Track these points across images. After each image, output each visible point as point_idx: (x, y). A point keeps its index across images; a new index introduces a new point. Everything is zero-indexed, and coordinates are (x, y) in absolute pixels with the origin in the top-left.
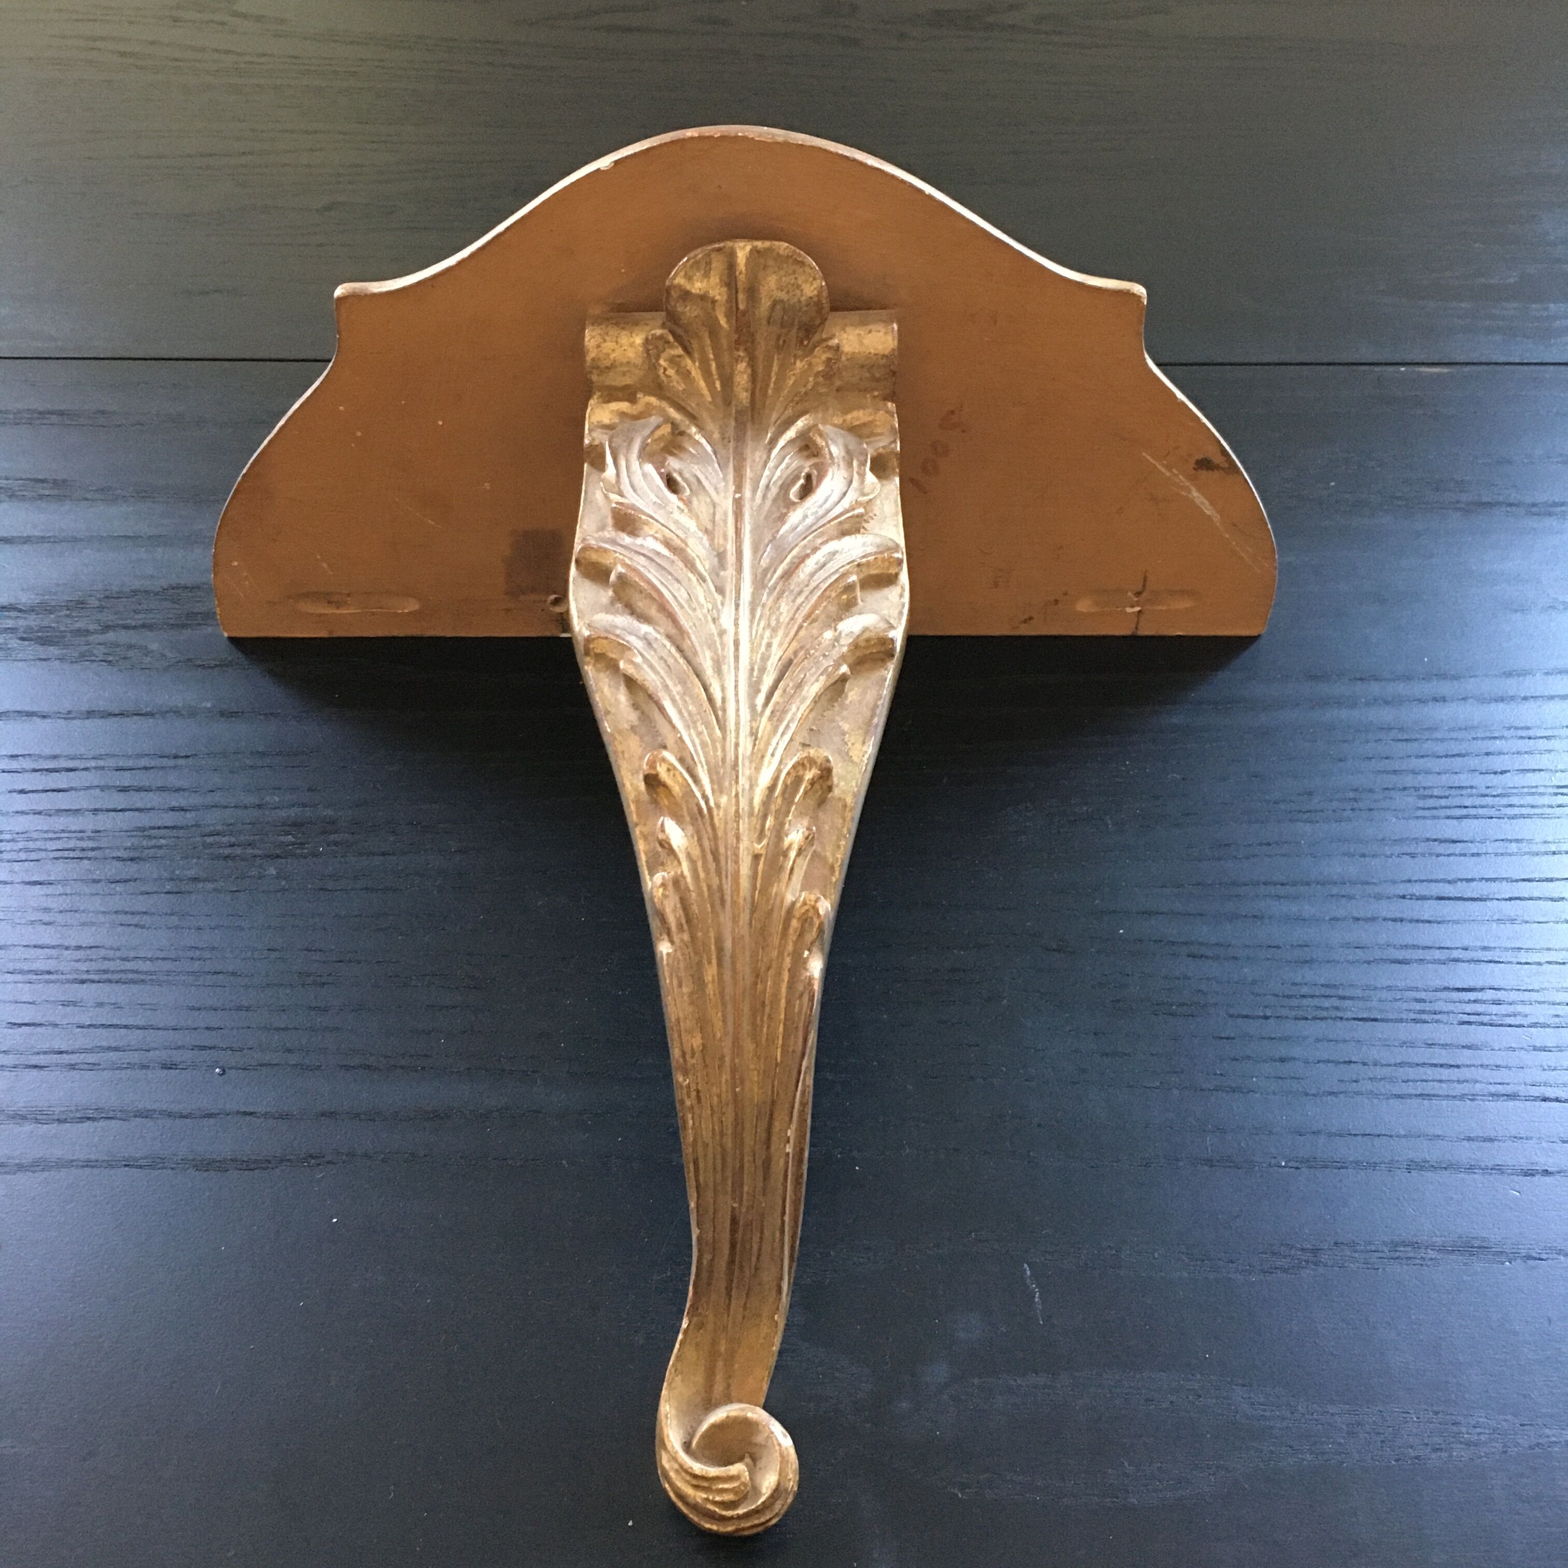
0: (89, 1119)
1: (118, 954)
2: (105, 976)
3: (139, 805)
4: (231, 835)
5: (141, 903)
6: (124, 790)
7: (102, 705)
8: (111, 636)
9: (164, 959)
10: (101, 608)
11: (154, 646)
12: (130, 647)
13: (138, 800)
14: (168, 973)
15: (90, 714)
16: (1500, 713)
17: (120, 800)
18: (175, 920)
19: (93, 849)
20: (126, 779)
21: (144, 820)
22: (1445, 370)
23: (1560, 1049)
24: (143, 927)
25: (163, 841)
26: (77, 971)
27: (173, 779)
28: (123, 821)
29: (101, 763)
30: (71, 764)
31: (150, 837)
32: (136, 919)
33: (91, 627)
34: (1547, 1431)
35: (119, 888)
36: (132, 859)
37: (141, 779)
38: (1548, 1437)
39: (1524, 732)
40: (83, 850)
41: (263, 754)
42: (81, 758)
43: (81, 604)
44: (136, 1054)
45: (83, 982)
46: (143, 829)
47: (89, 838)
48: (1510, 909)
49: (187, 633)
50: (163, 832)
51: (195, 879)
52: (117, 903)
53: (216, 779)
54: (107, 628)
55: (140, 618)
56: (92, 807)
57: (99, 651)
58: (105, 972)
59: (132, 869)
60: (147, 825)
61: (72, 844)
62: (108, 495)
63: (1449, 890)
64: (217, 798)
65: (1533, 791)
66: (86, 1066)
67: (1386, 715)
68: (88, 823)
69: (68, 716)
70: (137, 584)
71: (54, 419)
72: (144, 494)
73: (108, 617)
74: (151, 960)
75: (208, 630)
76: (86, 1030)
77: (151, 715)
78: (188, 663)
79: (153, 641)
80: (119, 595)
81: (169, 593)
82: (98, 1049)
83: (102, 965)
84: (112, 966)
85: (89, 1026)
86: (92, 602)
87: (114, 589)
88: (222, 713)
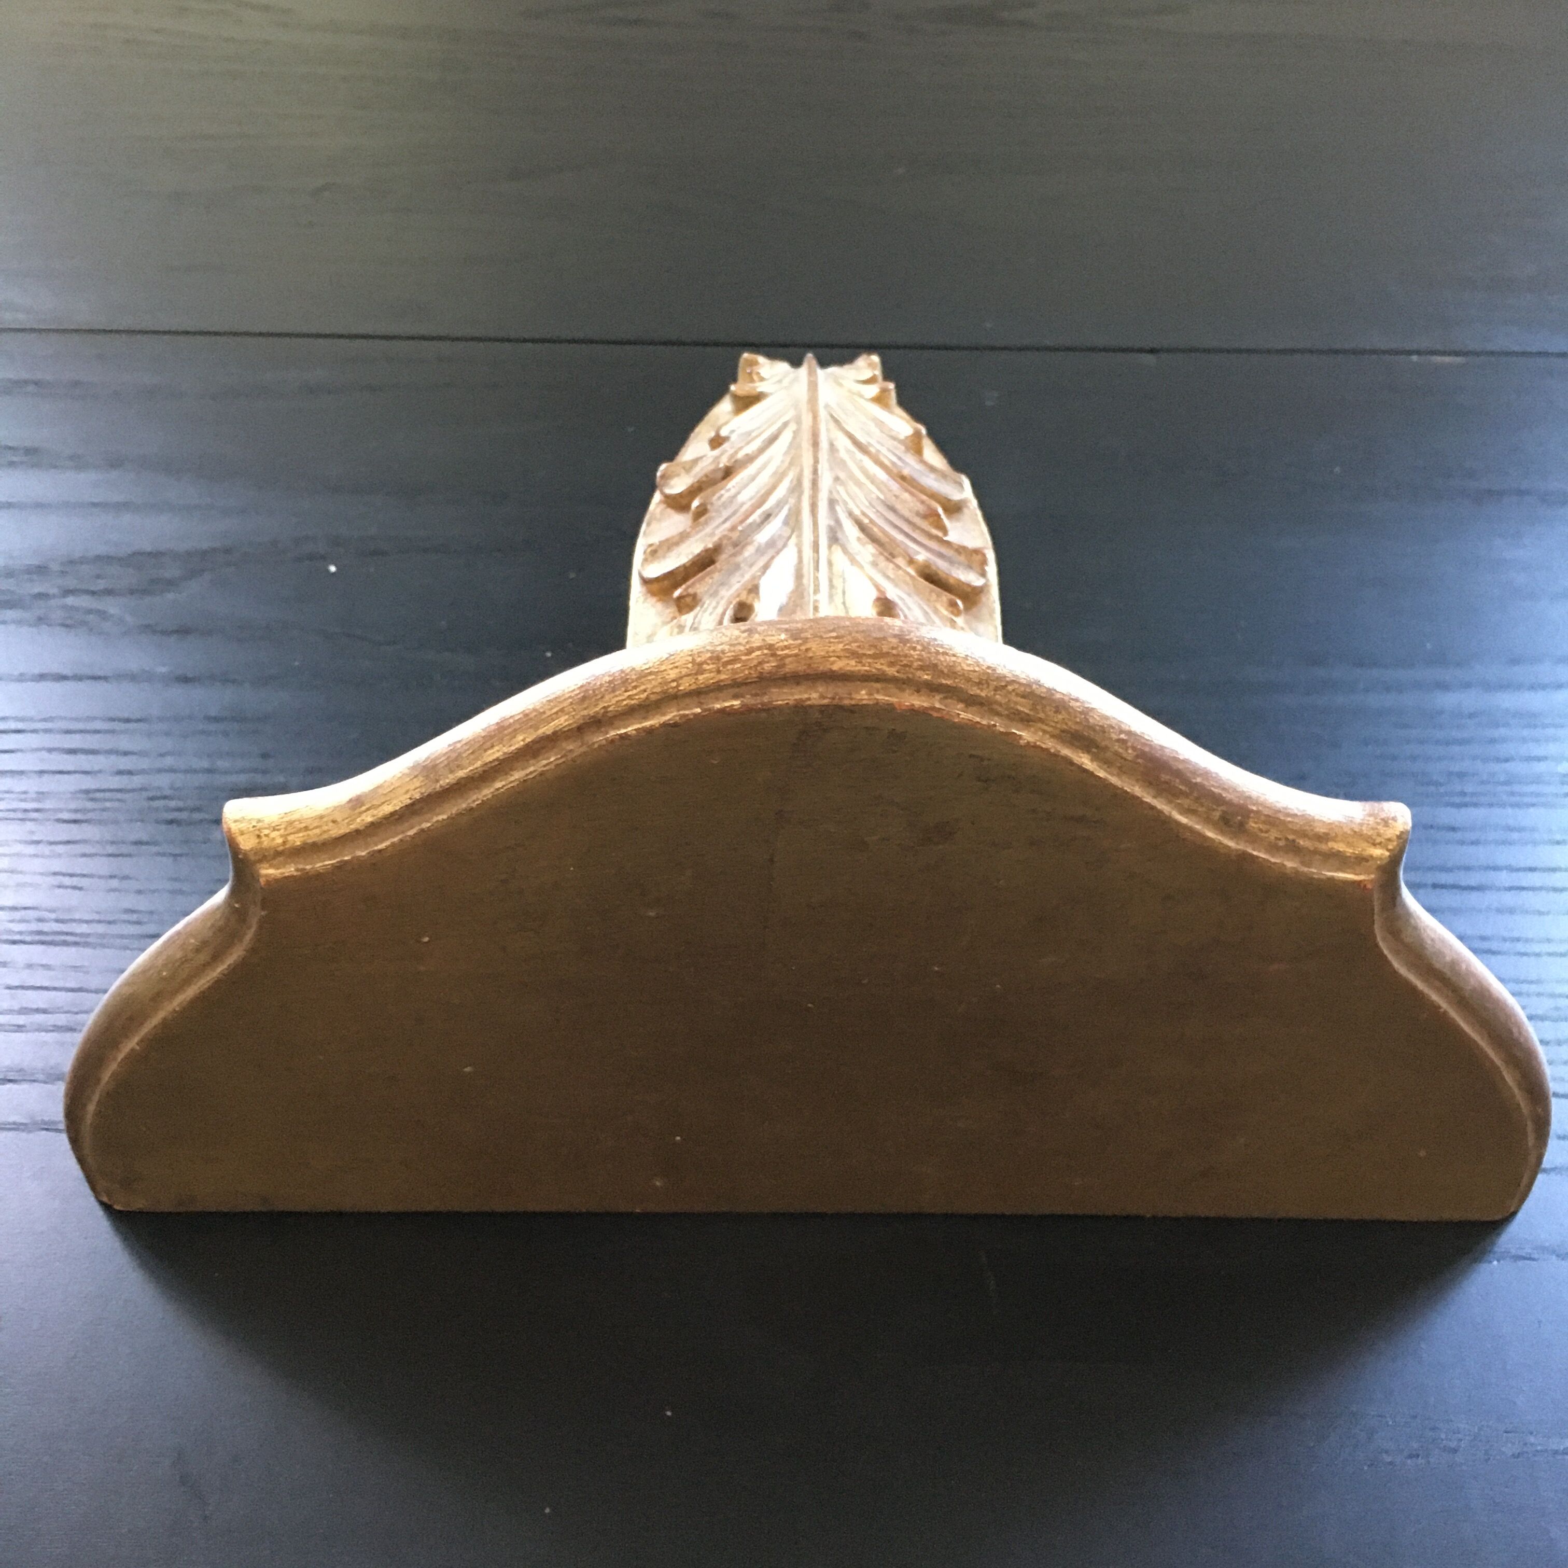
0: (10, 1081)
1: (53, 916)
2: (37, 938)
3: (87, 768)
4: (179, 799)
5: (81, 866)
6: (72, 752)
7: (55, 668)
8: (70, 600)
9: (99, 922)
10: (63, 573)
11: (112, 611)
12: (90, 612)
13: (83, 762)
14: (103, 936)
15: (42, 677)
16: (1507, 700)
17: (69, 763)
18: (115, 883)
19: (37, 810)
20: (75, 741)
21: (88, 783)
22: (1459, 360)
23: (1559, 1043)
24: (80, 889)
25: (108, 804)
26: (10, 932)
27: (124, 743)
28: (70, 784)
29: (49, 725)
30: (20, 726)
31: (92, 800)
32: (75, 881)
33: (54, 591)
34: (1532, 1439)
35: (60, 849)
36: (75, 821)
37: (91, 742)
38: (1532, 1444)
39: (1531, 719)
40: (26, 811)
41: (216, 719)
42: (31, 719)
43: (41, 570)
44: (63, 1016)
45: (14, 942)
46: (87, 792)
47: (33, 800)
48: (1509, 899)
49: (147, 600)
50: (108, 795)
51: (138, 843)
52: (57, 865)
53: (168, 744)
54: (67, 592)
55: (101, 585)
56: (38, 768)
57: (58, 615)
58: (40, 933)
59: (74, 832)
60: (93, 787)
61: (15, 805)
62: (78, 462)
63: (1444, 878)
64: (169, 761)
65: (1538, 779)
66: (12, 1028)
67: (1389, 700)
68: (31, 785)
69: (21, 678)
70: (102, 550)
71: (31, 388)
72: (115, 463)
73: (71, 583)
74: (87, 922)
75: (170, 596)
76: (13, 991)
77: (105, 678)
78: (148, 629)
79: (112, 606)
80: (83, 561)
81: (136, 559)
82: (24, 1011)
83: (34, 926)
84: (46, 927)
85: (17, 988)
86: (55, 567)
87: (77, 555)
88: (179, 678)
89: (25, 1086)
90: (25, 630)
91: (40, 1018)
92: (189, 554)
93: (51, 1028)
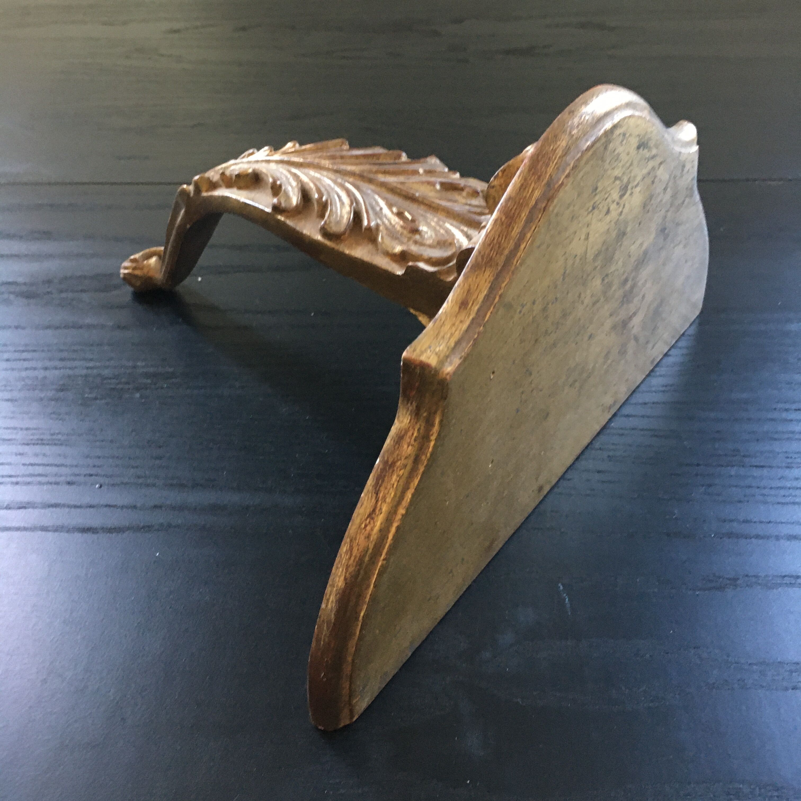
1: (49, 432)
3: (69, 366)
4: (117, 379)
6: (62, 359)
7: (55, 324)
8: (63, 295)
9: (74, 434)
10: (60, 283)
12: (73, 300)
14: (75, 441)
15: (48, 327)
17: (59, 364)
18: (82, 417)
19: (41, 385)
20: (64, 355)
21: (71, 373)
24: (64, 420)
25: (80, 382)
27: (89, 355)
28: (59, 373)
30: (35, 348)
31: (73, 380)
32: (61, 417)
33: (54, 291)
35: (53, 403)
37: (71, 355)
40: (36, 386)
41: (138, 344)
42: (40, 346)
43: (50, 281)
45: (28, 444)
46: (70, 377)
47: (40, 381)
49: (105, 294)
50: (80, 378)
51: (95, 399)
52: (51, 409)
53: (112, 355)
54: (62, 291)
55: (79, 288)
56: (43, 367)
58: (41, 440)
59: (61, 394)
62: (69, 238)
64: (111, 363)
66: (25, 483)
68: (40, 374)
69: (36, 328)
70: (80, 274)
73: (64, 288)
74: (66, 435)
76: (27, 466)
78: (103, 306)
79: (85, 297)
80: (71, 278)
82: (32, 475)
83: (39, 437)
84: (45, 437)
86: (56, 281)
87: (69, 276)
88: (119, 327)
91: (39, 479)
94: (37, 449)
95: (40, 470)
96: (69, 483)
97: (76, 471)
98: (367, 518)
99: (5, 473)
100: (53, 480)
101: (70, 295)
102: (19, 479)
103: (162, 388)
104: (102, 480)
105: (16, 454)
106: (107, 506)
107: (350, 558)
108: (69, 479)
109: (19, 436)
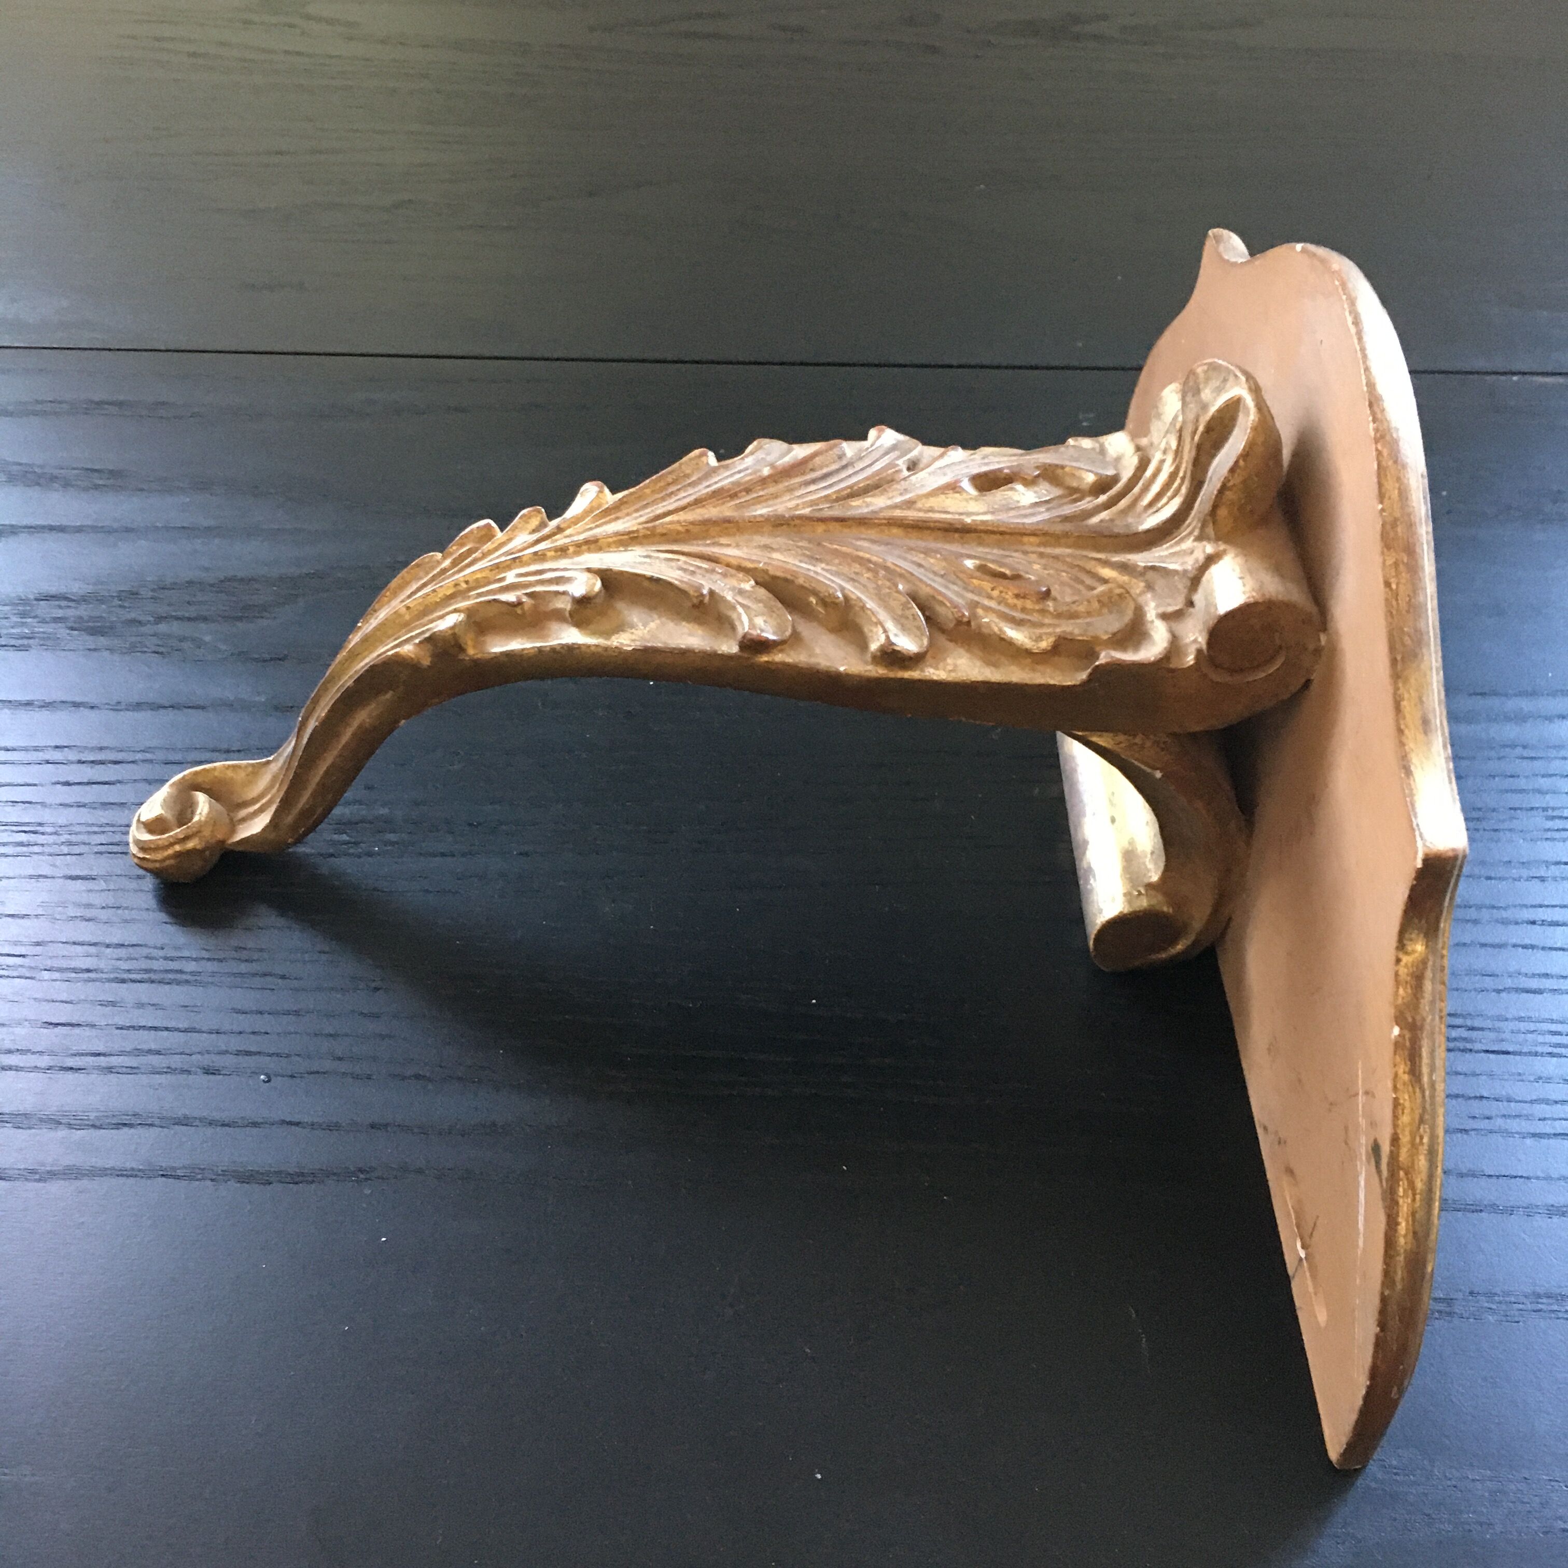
0: (125, 1125)
1: (161, 953)
2: (146, 976)
7: (152, 697)
8: (163, 627)
9: (209, 960)
10: (154, 599)
11: (208, 638)
12: (182, 639)
14: (213, 974)
15: (139, 706)
26: (117, 970)
29: (149, 756)
30: (120, 756)
33: (144, 618)
42: (128, 750)
43: (133, 595)
44: (177, 1058)
45: (123, 981)
49: (242, 625)
54: (160, 619)
55: (192, 611)
57: (151, 642)
58: (148, 971)
62: (164, 486)
66: (125, 1070)
67: (1511, 731)
69: (117, 707)
70: (187, 575)
71: (113, 410)
72: (202, 485)
73: (162, 610)
75: (264, 623)
76: (125, 1032)
77: (203, 708)
78: (243, 656)
79: (206, 633)
80: (174, 586)
81: (224, 585)
82: (138, 1052)
83: (144, 964)
84: (155, 965)
85: (128, 1028)
86: (145, 593)
87: (169, 580)
88: (276, 708)
89: (141, 1131)
90: (116, 657)
91: (155, 1060)
92: (281, 578)
93: (165, 1070)
94: (144, 992)
95: (149, 1040)
96: (209, 1071)
97: (221, 1042)
98: (1419, 1125)
99: (85, 1047)
100: (176, 1061)
101: (176, 628)
102: (114, 1061)
103: (370, 854)
104: (271, 1064)
105: (102, 1004)
106: (284, 1122)
107: (1414, 1200)
108: (206, 1060)
109: (107, 961)
